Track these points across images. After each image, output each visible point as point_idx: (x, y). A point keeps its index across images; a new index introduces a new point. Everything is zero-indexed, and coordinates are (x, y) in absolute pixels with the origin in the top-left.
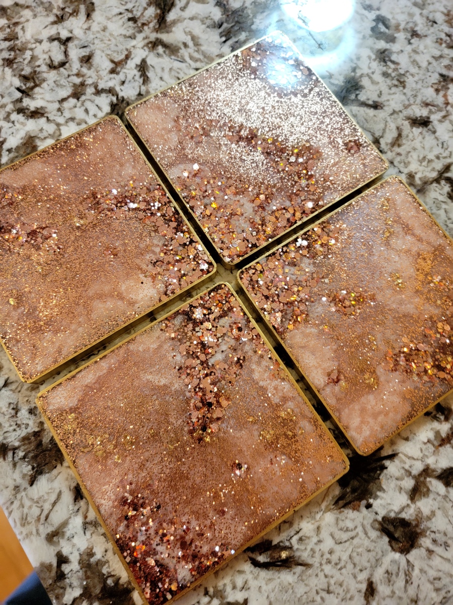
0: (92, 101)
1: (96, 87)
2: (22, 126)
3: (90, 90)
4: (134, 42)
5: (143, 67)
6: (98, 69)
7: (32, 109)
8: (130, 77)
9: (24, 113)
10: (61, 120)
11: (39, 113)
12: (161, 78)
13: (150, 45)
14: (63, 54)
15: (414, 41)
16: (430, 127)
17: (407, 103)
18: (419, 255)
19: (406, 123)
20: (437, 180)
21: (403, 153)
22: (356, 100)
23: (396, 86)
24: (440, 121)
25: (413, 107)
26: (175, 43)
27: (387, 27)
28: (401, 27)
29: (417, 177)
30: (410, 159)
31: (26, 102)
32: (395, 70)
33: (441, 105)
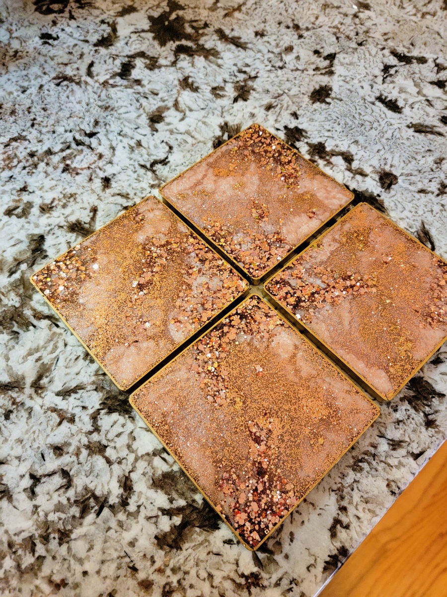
0: (108, 432)
1: (91, 433)
2: (143, 496)
3: (95, 437)
4: (37, 408)
5: (65, 393)
6: (70, 435)
7: (121, 491)
8: (78, 403)
9: (127, 499)
10: (131, 458)
11: (125, 483)
12: (77, 374)
13: (40, 392)
14: (52, 477)
15: (30, 189)
16: (110, 177)
17: (90, 192)
18: (217, 175)
19: (108, 191)
20: (154, 172)
21: (134, 192)
22: (90, 223)
23: (75, 199)
24: (105, 171)
25: (93, 187)
26: (37, 369)
27: (17, 208)
28: (17, 198)
29: (152, 183)
30: (139, 188)
31: (113, 500)
32: (59, 200)
33: (91, 171)
